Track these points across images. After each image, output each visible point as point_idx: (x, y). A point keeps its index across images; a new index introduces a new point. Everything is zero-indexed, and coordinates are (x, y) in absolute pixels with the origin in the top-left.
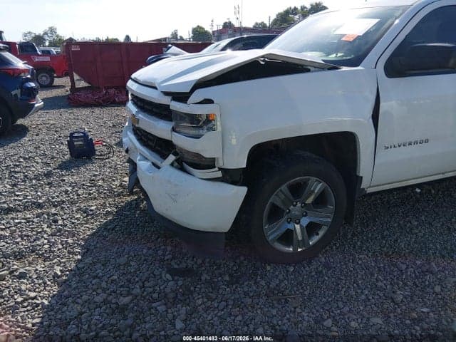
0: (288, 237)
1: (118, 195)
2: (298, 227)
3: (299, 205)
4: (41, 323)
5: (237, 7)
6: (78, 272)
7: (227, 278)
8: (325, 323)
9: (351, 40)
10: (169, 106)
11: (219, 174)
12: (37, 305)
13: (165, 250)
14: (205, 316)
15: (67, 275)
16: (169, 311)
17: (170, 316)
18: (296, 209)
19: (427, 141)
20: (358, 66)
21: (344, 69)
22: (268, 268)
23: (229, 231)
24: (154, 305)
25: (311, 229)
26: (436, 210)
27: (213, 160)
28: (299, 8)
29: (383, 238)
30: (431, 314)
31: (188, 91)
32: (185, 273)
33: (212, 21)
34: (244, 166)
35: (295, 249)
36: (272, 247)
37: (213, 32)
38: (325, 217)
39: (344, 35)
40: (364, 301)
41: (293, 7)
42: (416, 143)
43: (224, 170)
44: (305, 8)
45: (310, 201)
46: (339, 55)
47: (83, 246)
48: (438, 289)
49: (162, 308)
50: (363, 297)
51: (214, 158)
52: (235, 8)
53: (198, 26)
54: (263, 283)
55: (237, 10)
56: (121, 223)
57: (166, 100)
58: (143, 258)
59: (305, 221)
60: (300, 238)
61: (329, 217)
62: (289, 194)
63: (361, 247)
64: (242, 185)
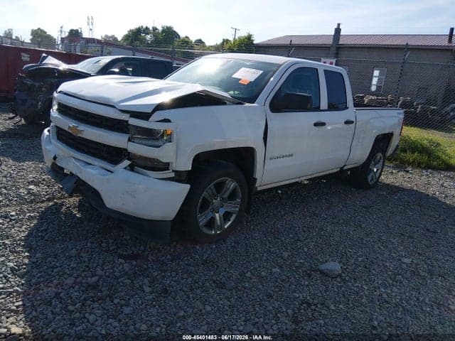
0: (211, 223)
1: (31, 202)
2: (217, 215)
3: (219, 199)
4: (24, 305)
5: (90, 18)
6: (34, 265)
7: (169, 257)
8: (247, 275)
9: (246, 84)
10: (127, 122)
11: (173, 175)
12: (11, 293)
13: (107, 243)
14: (164, 281)
15: (25, 269)
16: (135, 282)
17: (137, 286)
18: (216, 202)
19: (292, 155)
20: (253, 103)
21: (247, 105)
22: (198, 247)
23: (175, 218)
24: (119, 280)
25: (226, 216)
26: (294, 204)
27: (168, 164)
28: (151, 29)
29: (266, 223)
30: (306, 263)
31: (150, 112)
32: (134, 257)
33: (62, 27)
34: (190, 169)
35: (216, 232)
36: (201, 231)
37: (62, 39)
38: (234, 207)
39: (240, 80)
40: (266, 260)
41: (144, 27)
42: (286, 156)
43: (176, 172)
44: (157, 29)
45: (226, 196)
46: (236, 92)
47: (23, 245)
48: (306, 250)
49: (128, 281)
50: (265, 258)
51: (169, 163)
52: (88, 19)
53: (39, 29)
54: (198, 257)
55: (90, 21)
56: (51, 225)
57: (124, 117)
58: (90, 250)
59: (222, 211)
60: (219, 223)
61: (237, 207)
62: (214, 190)
63: (254, 229)
64: (187, 183)
